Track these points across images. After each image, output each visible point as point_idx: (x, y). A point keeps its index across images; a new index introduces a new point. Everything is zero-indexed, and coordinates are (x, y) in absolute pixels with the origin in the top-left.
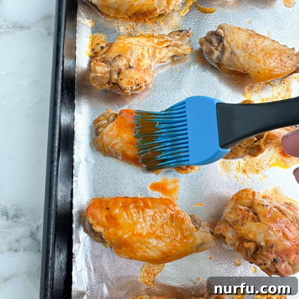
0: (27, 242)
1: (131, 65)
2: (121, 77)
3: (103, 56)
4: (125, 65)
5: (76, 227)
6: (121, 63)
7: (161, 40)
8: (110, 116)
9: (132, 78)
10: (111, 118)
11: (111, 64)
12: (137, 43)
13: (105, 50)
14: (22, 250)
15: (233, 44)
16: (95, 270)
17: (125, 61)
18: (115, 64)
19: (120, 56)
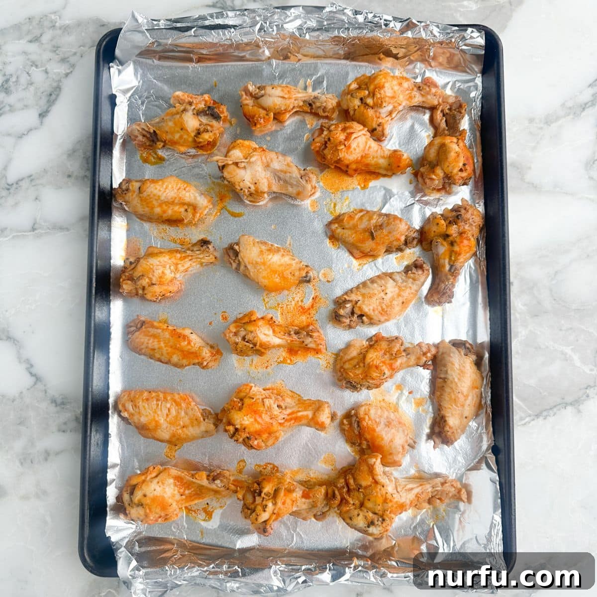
0: (73, 425)
1: (154, 282)
2: (146, 292)
3: (130, 273)
4: (148, 283)
5: (112, 413)
6: (145, 282)
7: (183, 255)
8: (138, 323)
9: (155, 292)
10: (139, 326)
11: (135, 282)
12: (158, 263)
13: (133, 266)
14: (69, 431)
15: (246, 260)
16: (127, 446)
17: (147, 280)
18: (139, 283)
19: (143, 275)
